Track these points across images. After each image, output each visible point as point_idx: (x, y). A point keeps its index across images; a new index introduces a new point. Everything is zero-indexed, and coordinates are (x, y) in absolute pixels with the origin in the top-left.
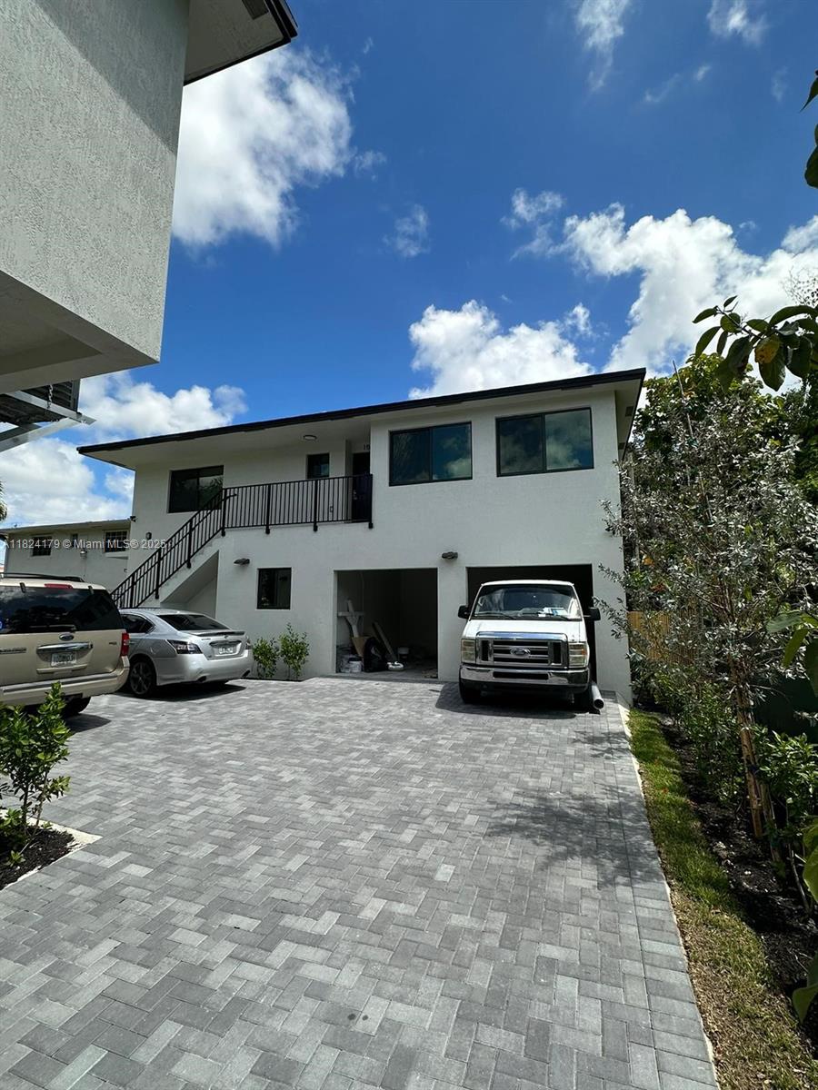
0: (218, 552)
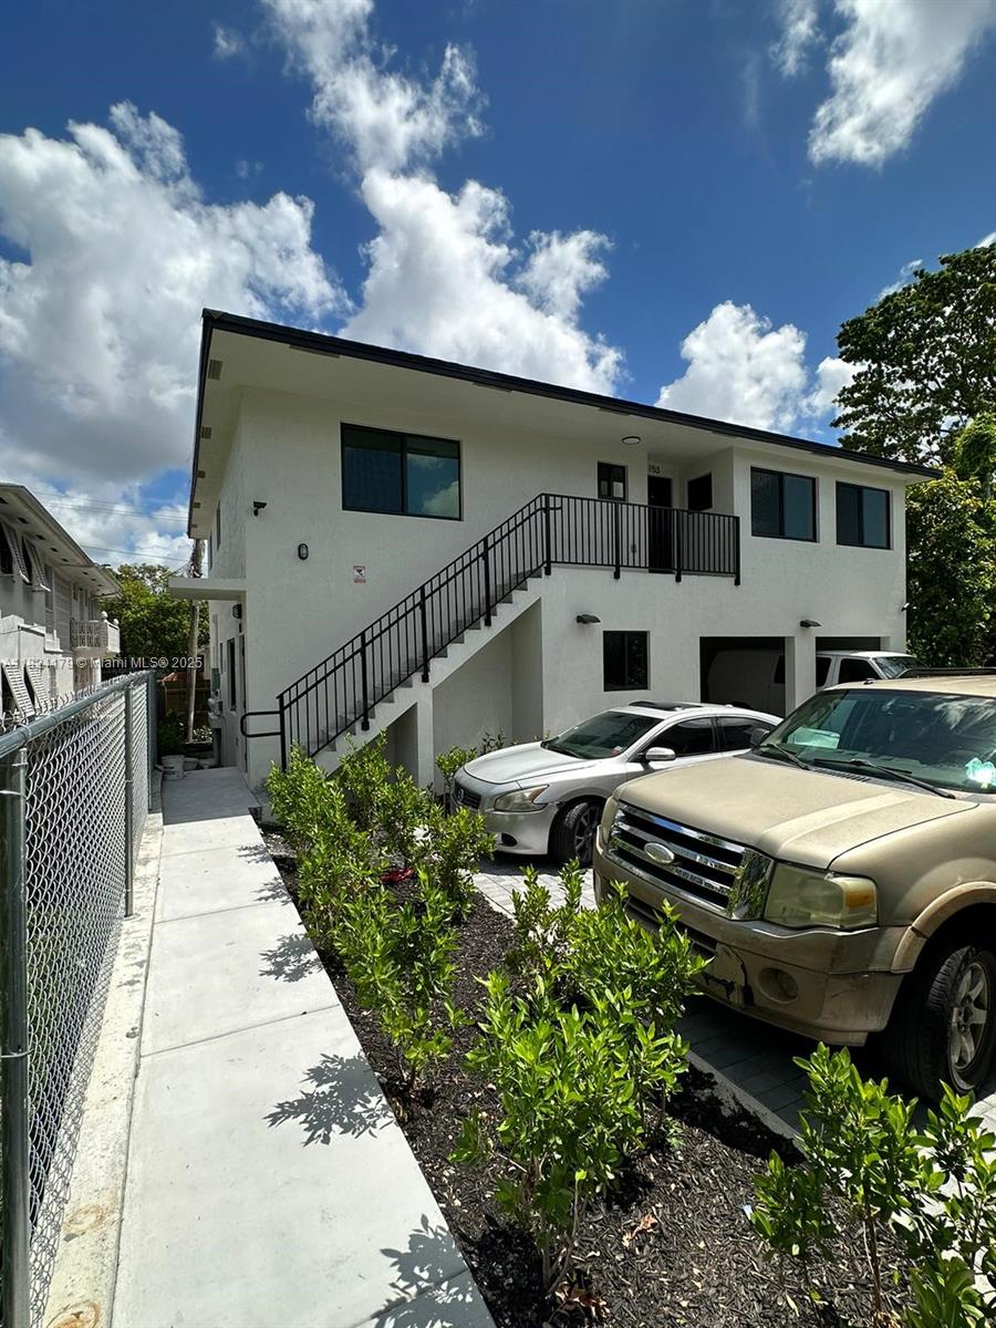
0: (540, 600)
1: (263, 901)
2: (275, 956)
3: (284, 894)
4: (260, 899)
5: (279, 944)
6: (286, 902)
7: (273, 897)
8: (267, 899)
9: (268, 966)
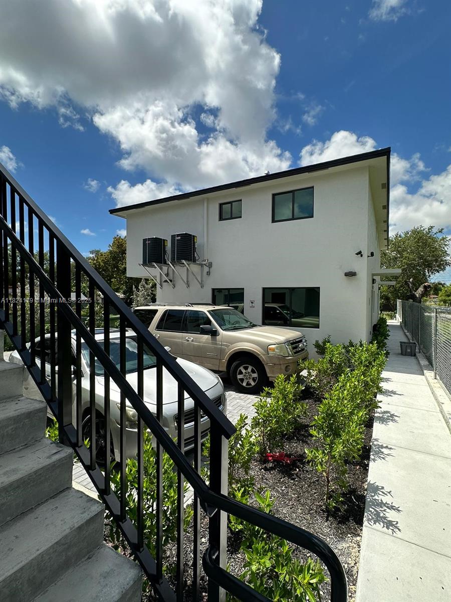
1: (389, 447)
2: (392, 420)
3: (375, 446)
4: (391, 448)
5: (388, 423)
6: (376, 440)
7: (382, 447)
8: (387, 447)
9: (396, 418)
